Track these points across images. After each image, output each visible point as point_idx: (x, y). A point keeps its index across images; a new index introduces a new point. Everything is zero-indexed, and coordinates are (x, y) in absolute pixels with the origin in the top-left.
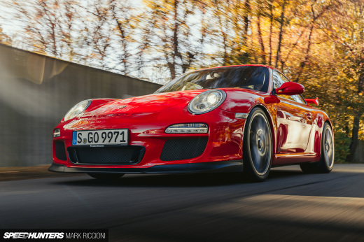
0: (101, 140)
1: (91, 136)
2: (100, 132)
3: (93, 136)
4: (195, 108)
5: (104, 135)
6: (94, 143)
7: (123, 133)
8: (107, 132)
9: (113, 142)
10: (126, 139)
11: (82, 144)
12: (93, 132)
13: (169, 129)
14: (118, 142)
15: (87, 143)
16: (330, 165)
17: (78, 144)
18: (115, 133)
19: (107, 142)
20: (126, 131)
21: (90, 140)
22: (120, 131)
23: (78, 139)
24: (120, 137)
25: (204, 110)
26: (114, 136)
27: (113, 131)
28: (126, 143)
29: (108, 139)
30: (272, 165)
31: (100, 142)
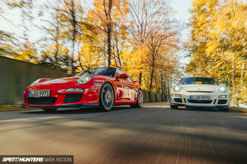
0: (39, 94)
1: (35, 93)
2: (39, 92)
3: (36, 93)
4: (80, 82)
5: (40, 92)
6: (36, 96)
7: (48, 92)
8: (42, 91)
9: (44, 96)
10: (49, 94)
11: (32, 96)
12: (36, 91)
13: (67, 90)
14: (46, 96)
15: (34, 96)
16: (141, 105)
17: (30, 96)
18: (45, 92)
19: (41, 96)
20: (49, 91)
21: (35, 95)
22: (47, 91)
23: (31, 94)
24: (47, 94)
25: (83, 83)
26: (44, 93)
27: (44, 91)
28: (49, 96)
29: (42, 94)
30: (114, 105)
31: (39, 95)
